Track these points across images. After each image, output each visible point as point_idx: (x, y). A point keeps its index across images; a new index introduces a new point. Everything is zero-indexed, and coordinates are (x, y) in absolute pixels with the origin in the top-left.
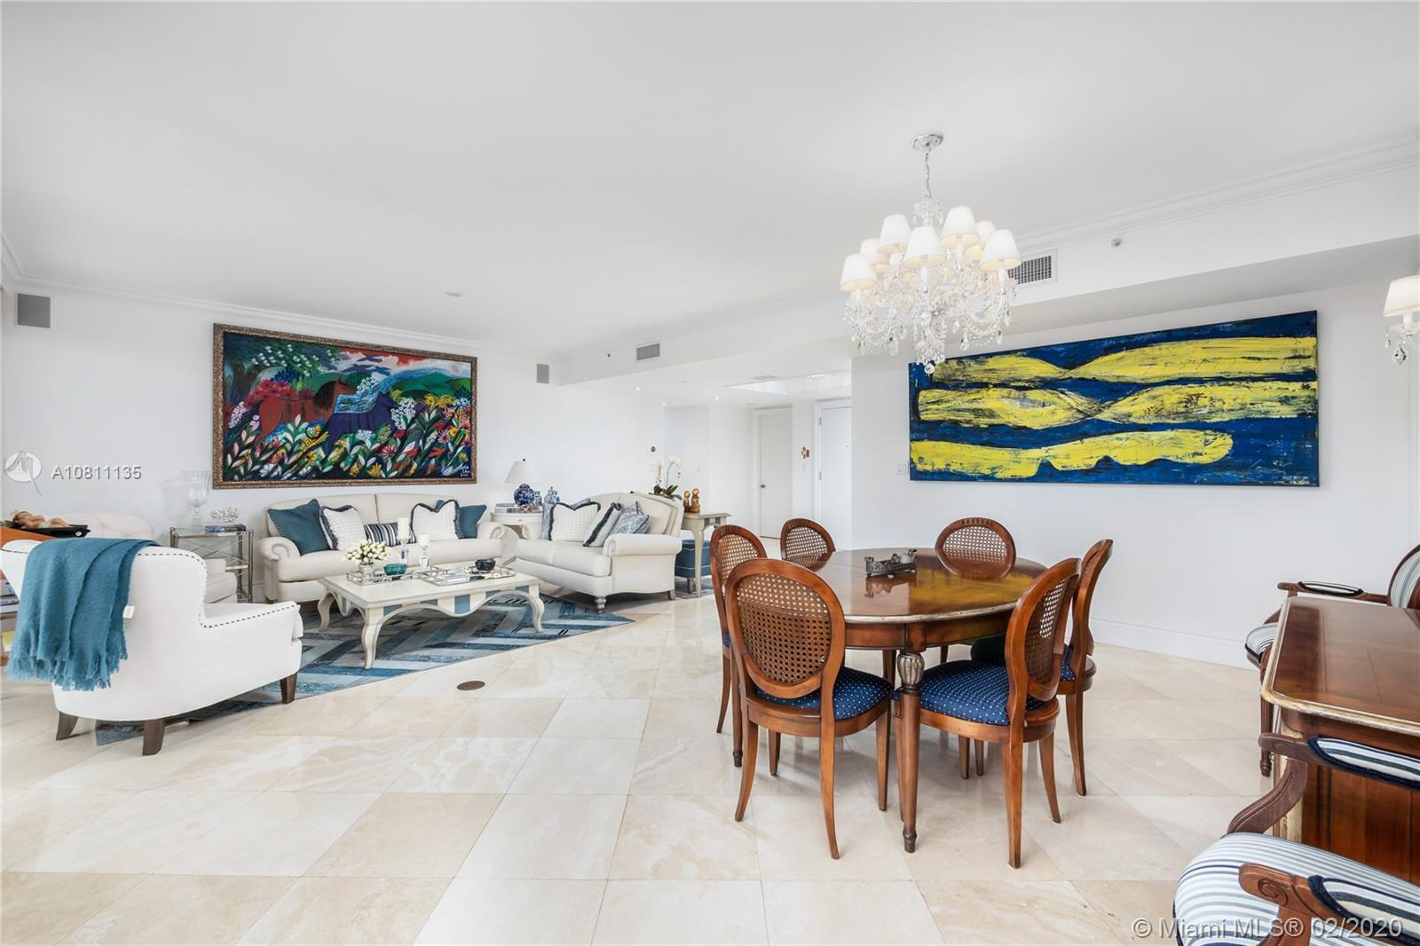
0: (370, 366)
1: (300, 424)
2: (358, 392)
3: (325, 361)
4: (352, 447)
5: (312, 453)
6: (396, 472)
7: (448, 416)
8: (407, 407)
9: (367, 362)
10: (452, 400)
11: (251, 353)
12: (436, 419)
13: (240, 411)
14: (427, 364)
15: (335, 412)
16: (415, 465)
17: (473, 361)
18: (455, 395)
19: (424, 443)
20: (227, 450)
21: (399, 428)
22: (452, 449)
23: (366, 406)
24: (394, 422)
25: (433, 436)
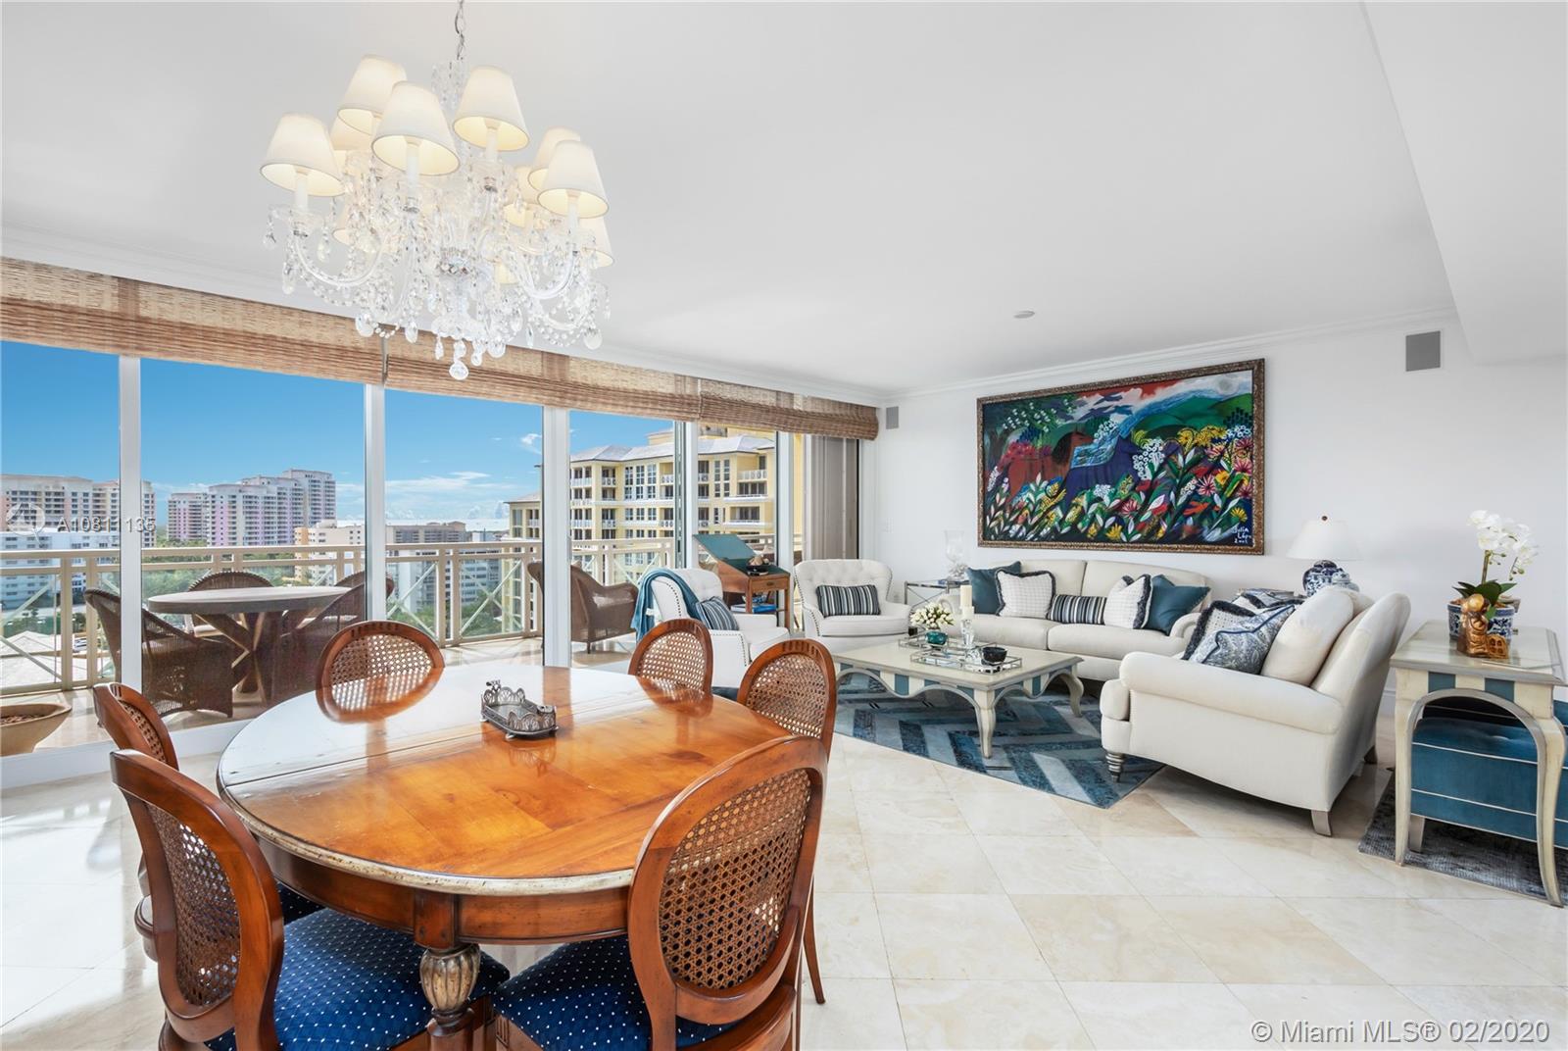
0: (1109, 407)
1: (1040, 484)
2: (1095, 441)
3: (1063, 413)
4: (1089, 505)
5: (1051, 513)
6: (1139, 535)
7: (1213, 456)
8: (1154, 450)
9: (1106, 404)
10: (1220, 432)
11: (1001, 419)
12: (1195, 463)
13: (995, 475)
14: (1182, 388)
15: (1072, 467)
16: (1164, 527)
17: (1258, 368)
18: (1225, 422)
19: (1177, 496)
20: (985, 512)
21: (1143, 479)
22: (1219, 503)
23: (1104, 456)
24: (1137, 471)
25: (1191, 485)
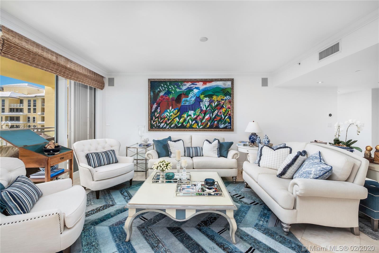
0: (193, 87)
1: (171, 110)
2: (189, 97)
3: (179, 87)
4: (187, 117)
5: (175, 119)
6: (202, 126)
7: (222, 104)
8: (206, 101)
9: (192, 86)
10: (223, 97)
11: (157, 87)
12: (217, 105)
13: (155, 106)
14: (214, 84)
15: (182, 105)
16: (209, 124)
17: (232, 80)
18: (224, 95)
19: (213, 115)
20: (151, 119)
21: (203, 109)
22: (223, 117)
23: (192, 102)
24: (201, 107)
25: (216, 112)
